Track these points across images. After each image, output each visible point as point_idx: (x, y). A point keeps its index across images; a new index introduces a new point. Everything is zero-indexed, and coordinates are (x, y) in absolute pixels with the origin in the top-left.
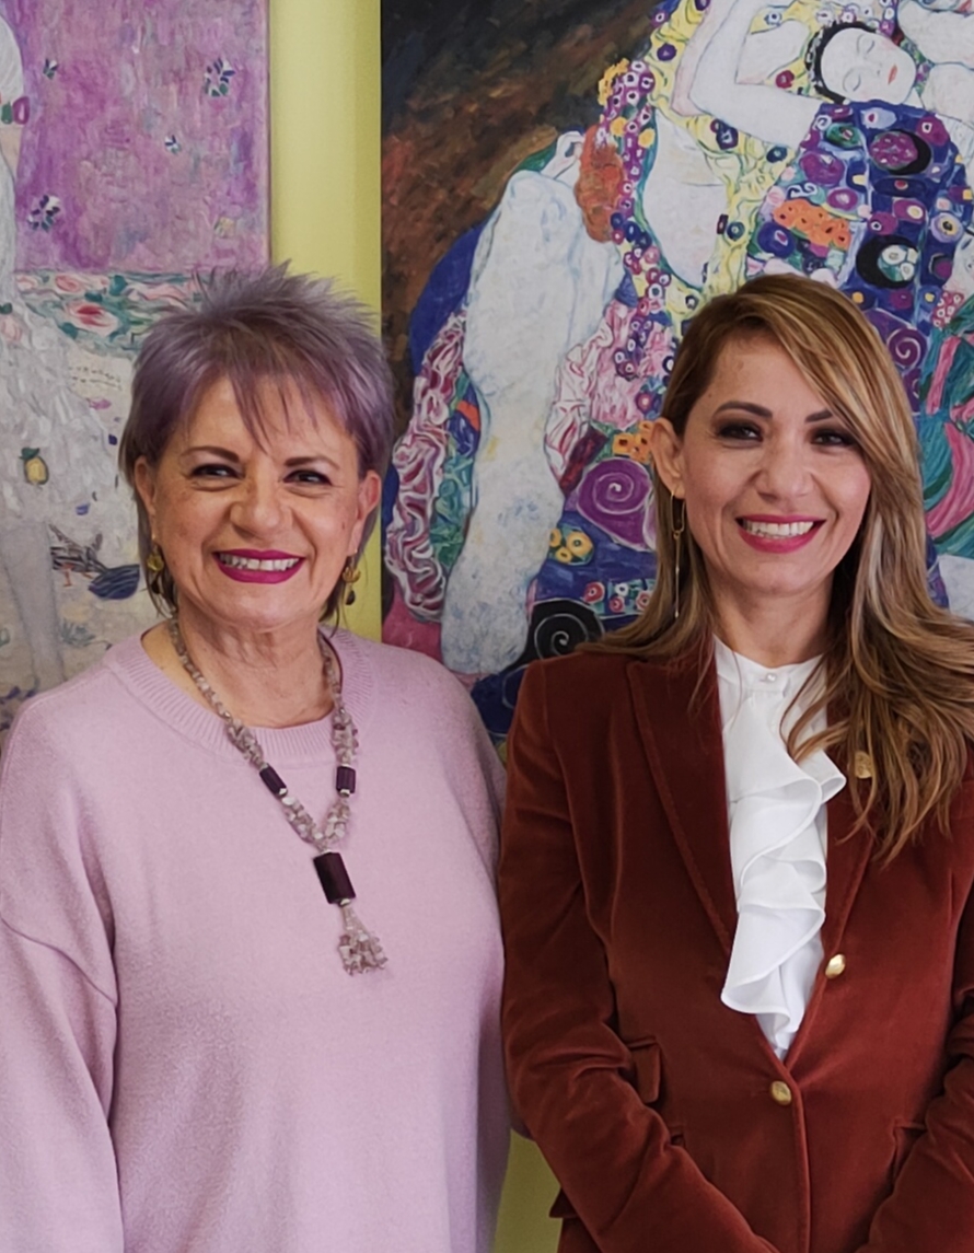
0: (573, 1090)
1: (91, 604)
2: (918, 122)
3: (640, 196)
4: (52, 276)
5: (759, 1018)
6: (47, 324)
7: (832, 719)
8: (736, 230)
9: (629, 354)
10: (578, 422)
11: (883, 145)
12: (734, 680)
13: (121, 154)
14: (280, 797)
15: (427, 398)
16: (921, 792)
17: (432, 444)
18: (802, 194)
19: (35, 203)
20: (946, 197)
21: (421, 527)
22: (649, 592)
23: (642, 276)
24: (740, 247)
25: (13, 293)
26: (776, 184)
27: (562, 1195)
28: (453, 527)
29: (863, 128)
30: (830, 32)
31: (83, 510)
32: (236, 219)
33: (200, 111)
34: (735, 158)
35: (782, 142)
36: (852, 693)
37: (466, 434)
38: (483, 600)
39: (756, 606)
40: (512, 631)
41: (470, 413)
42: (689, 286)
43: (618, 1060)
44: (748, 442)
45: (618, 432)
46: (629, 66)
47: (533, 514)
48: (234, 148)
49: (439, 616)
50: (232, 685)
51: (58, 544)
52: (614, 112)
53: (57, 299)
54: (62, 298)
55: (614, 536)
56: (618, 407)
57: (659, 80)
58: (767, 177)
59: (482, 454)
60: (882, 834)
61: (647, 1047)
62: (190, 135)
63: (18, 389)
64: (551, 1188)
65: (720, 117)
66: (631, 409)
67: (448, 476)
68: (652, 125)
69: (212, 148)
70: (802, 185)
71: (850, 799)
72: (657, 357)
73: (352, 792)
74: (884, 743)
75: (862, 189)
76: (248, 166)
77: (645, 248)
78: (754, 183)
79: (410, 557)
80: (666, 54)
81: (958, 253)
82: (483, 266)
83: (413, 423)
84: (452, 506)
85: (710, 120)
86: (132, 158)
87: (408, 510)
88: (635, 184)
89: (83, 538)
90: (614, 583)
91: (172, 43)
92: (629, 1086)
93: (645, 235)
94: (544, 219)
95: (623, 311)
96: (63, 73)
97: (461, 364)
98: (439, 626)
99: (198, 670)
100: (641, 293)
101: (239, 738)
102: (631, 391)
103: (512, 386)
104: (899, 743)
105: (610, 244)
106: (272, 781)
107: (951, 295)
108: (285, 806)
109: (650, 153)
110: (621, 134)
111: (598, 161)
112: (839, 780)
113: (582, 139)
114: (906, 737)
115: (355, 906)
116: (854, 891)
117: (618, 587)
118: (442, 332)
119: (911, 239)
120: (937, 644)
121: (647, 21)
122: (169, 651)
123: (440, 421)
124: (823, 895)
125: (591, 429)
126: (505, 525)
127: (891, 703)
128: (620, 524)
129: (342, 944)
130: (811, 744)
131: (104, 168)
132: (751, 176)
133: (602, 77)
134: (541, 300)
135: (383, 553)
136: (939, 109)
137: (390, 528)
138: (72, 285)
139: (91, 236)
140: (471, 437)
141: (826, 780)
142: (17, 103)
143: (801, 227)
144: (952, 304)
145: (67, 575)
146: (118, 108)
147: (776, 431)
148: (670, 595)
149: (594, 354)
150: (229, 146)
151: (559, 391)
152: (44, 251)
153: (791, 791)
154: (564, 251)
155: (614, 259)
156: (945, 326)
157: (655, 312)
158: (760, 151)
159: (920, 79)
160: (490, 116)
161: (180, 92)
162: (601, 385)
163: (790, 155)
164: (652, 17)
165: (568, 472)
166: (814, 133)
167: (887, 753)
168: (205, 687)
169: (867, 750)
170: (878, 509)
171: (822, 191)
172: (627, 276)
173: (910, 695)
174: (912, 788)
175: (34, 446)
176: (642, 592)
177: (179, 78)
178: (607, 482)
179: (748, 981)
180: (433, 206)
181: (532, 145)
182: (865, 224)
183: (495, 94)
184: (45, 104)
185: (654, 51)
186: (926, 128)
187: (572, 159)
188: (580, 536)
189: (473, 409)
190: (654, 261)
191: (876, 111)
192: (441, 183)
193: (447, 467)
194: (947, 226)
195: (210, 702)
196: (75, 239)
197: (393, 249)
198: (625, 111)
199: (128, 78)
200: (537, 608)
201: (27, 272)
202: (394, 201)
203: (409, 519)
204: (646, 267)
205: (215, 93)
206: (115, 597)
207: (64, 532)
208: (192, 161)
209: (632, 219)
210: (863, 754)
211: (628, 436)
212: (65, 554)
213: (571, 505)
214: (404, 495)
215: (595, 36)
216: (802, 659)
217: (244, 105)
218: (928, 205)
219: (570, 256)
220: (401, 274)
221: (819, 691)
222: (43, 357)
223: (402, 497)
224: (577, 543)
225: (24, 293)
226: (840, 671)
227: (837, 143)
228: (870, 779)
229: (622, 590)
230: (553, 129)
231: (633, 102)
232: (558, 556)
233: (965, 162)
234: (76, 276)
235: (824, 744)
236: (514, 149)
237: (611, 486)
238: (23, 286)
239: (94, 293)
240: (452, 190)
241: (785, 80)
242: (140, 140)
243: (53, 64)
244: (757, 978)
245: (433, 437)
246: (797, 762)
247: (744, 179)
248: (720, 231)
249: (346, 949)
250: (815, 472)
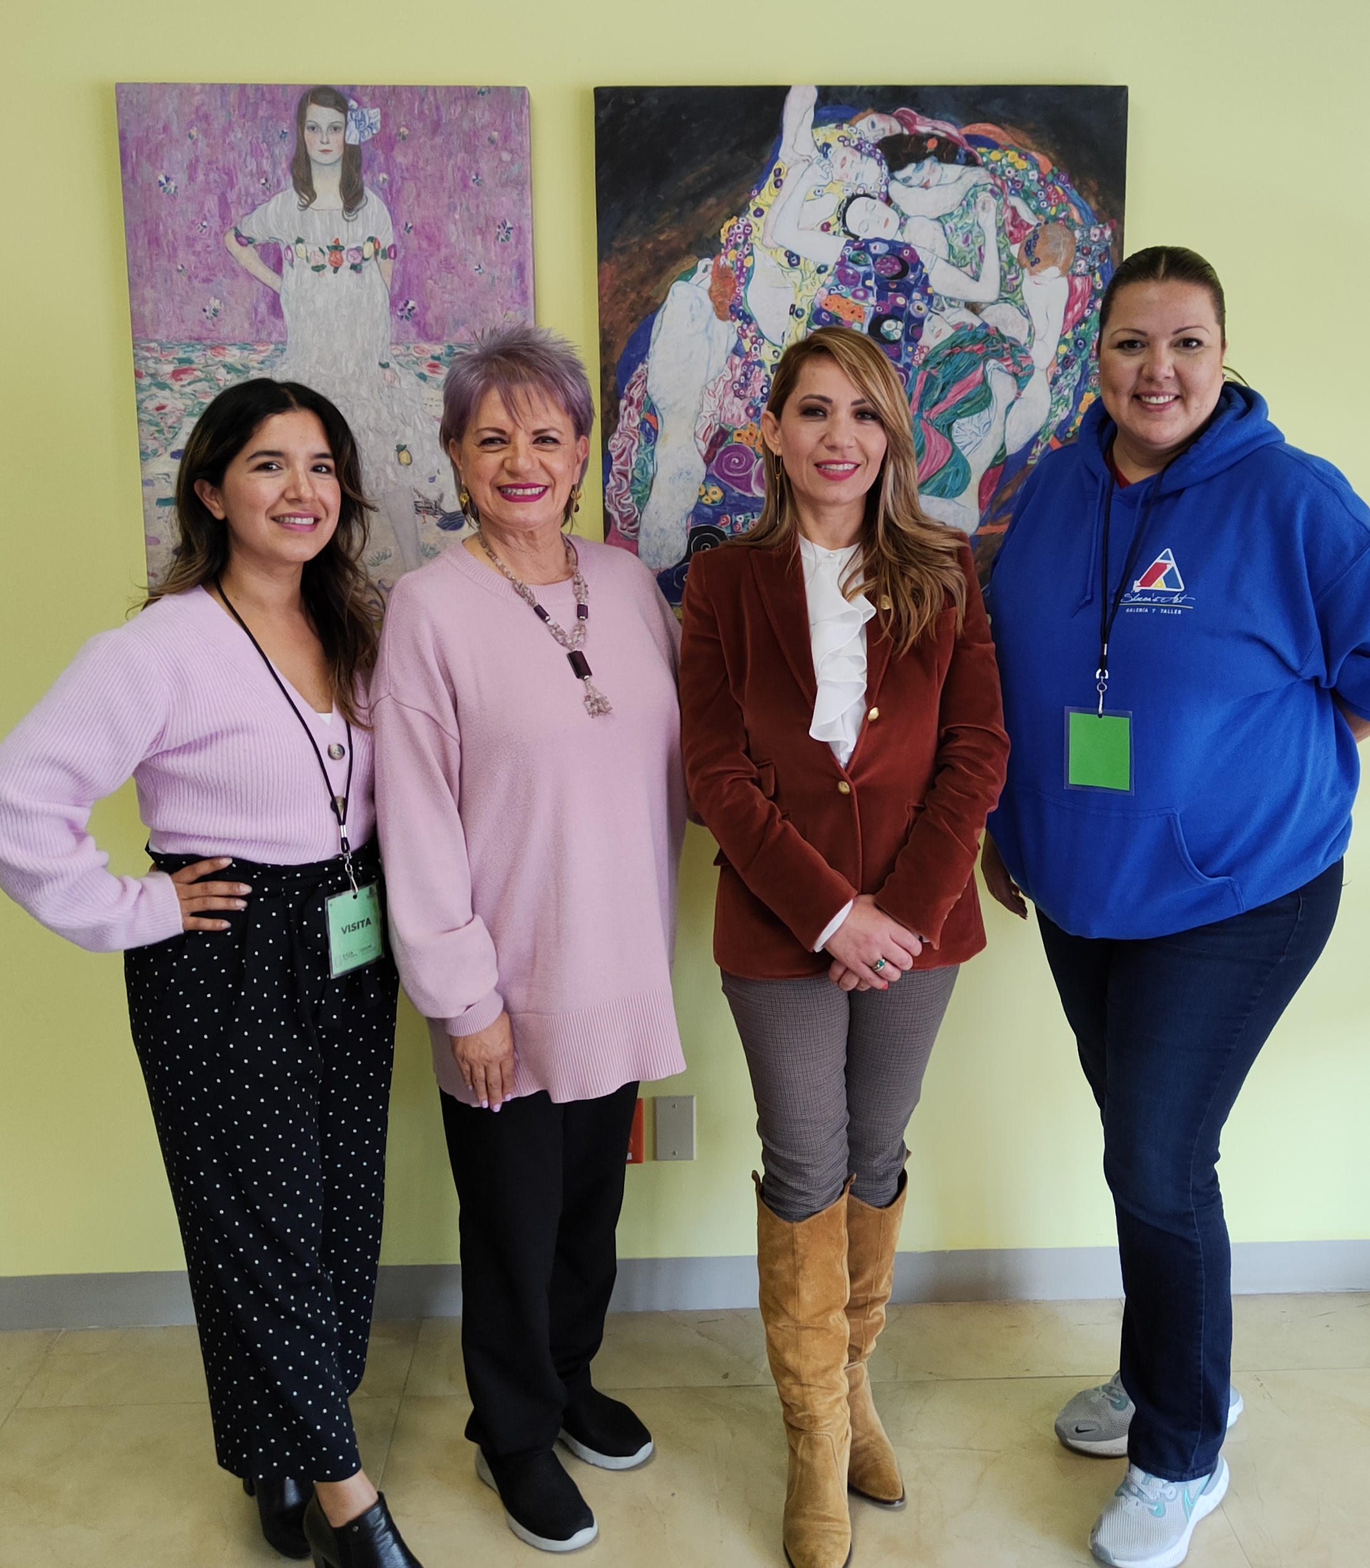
0: (726, 790)
1: (438, 533)
2: (901, 250)
3: (746, 295)
4: (412, 346)
5: (831, 745)
6: (409, 373)
7: (867, 577)
8: (800, 313)
9: (741, 385)
10: (713, 424)
11: (882, 263)
12: (812, 558)
13: (450, 275)
14: (546, 622)
15: (627, 412)
16: (919, 616)
17: (631, 438)
18: (837, 291)
19: (401, 305)
20: (918, 291)
21: (625, 485)
22: (756, 520)
23: (748, 340)
24: (802, 322)
25: (389, 356)
26: (822, 286)
27: (721, 852)
28: (644, 485)
29: (870, 254)
30: (850, 200)
31: (432, 480)
32: (516, 311)
33: (494, 250)
34: (799, 272)
35: (825, 262)
36: (878, 564)
37: (650, 432)
38: (662, 526)
39: (823, 514)
40: (679, 545)
41: (652, 419)
42: (774, 345)
43: (751, 773)
44: (819, 418)
45: (735, 429)
46: (738, 221)
47: (689, 477)
48: (514, 271)
49: (637, 535)
50: (515, 563)
51: (418, 499)
52: (730, 247)
53: (414, 359)
54: (418, 359)
55: (735, 488)
56: (736, 414)
57: (755, 229)
58: (817, 282)
59: (659, 443)
60: (897, 640)
61: (768, 765)
62: (489, 264)
63: (393, 411)
64: (714, 848)
65: (789, 249)
66: (743, 416)
67: (640, 456)
68: (751, 254)
69: (501, 271)
70: (837, 286)
71: (879, 621)
72: (757, 386)
73: (587, 617)
74: (898, 591)
75: (871, 288)
76: (523, 281)
77: (749, 324)
78: (810, 286)
79: (620, 503)
80: (758, 213)
81: (926, 323)
82: (658, 335)
83: (620, 426)
84: (643, 473)
85: (784, 251)
86: (456, 278)
87: (618, 476)
88: (743, 288)
89: (433, 496)
90: (736, 515)
91: (478, 212)
92: (756, 788)
93: (749, 316)
94: (691, 309)
95: (737, 360)
96: (415, 230)
97: (646, 392)
98: (637, 542)
99: (495, 555)
100: (747, 350)
101: (521, 590)
102: (743, 405)
103: (675, 404)
104: (906, 590)
105: (729, 322)
106: (541, 613)
107: (922, 347)
108: (549, 626)
109: (750, 270)
110: (734, 259)
111: (721, 275)
112: (872, 610)
113: (712, 263)
114: (910, 586)
115: (592, 680)
116: (883, 671)
117: (738, 518)
118: (634, 374)
119: (899, 316)
120: (925, 534)
121: (747, 195)
122: (479, 547)
123: (635, 425)
124: (865, 675)
125: (721, 427)
126: (673, 483)
127: (900, 567)
128: (738, 481)
129: (586, 700)
130: (856, 591)
131: (440, 284)
132: (808, 282)
133: (722, 227)
134: (691, 355)
135: (604, 501)
136: (913, 242)
137: (608, 486)
138: (423, 351)
139: (433, 323)
140: (653, 433)
141: (864, 610)
142: (389, 249)
143: (837, 310)
144: (923, 352)
145: (424, 517)
146: (448, 250)
147: (834, 411)
148: (773, 511)
149: (722, 385)
150: (511, 270)
151: (702, 406)
152: (407, 332)
153: (845, 617)
154: (703, 326)
155: (732, 330)
156: (919, 366)
157: (755, 360)
158: (813, 268)
159: (902, 225)
160: (659, 251)
161: (483, 240)
162: (726, 402)
163: (829, 271)
164: (750, 193)
165: (708, 452)
166: (843, 257)
167: (899, 594)
168: (500, 564)
169: (887, 594)
170: (891, 457)
171: (848, 290)
172: (739, 340)
173: (911, 563)
174: (914, 613)
175: (403, 444)
176: (751, 520)
177: (482, 231)
178: (730, 458)
179: (824, 723)
180: (628, 302)
181: (684, 266)
182: (873, 309)
183: (662, 238)
184: (405, 248)
185: (751, 212)
186: (906, 253)
187: (706, 274)
188: (716, 489)
189: (653, 417)
190: (755, 331)
191: (878, 244)
192: (633, 289)
193: (640, 451)
194: (919, 308)
195: (503, 572)
196: (425, 325)
197: (606, 327)
198: (736, 246)
199: (453, 232)
200: (692, 530)
201: (397, 344)
202: (606, 300)
203: (618, 481)
204: (750, 334)
205: (502, 240)
206: (452, 529)
207: (422, 492)
208: (490, 279)
209: (741, 308)
210: (885, 596)
211: (742, 431)
212: (423, 505)
213: (710, 471)
214: (616, 466)
215: (717, 205)
216: (849, 545)
217: (519, 246)
218: (908, 296)
219: (707, 329)
220: (611, 341)
221: (859, 562)
222: (407, 393)
223: (614, 468)
224: (715, 493)
225: (395, 356)
226: (872, 550)
227: (856, 263)
228: (890, 610)
229: (740, 519)
230: (695, 257)
231: (740, 241)
232: (704, 500)
233: (928, 272)
234: (426, 346)
235: (863, 591)
236: (673, 269)
237: (733, 460)
238: (396, 352)
239: (436, 355)
240: (638, 293)
241: (826, 227)
242: (460, 268)
243: (410, 225)
244: (829, 721)
245: (631, 434)
246: (848, 601)
247: (804, 283)
248: (791, 314)
249: (588, 703)
250: (856, 435)
